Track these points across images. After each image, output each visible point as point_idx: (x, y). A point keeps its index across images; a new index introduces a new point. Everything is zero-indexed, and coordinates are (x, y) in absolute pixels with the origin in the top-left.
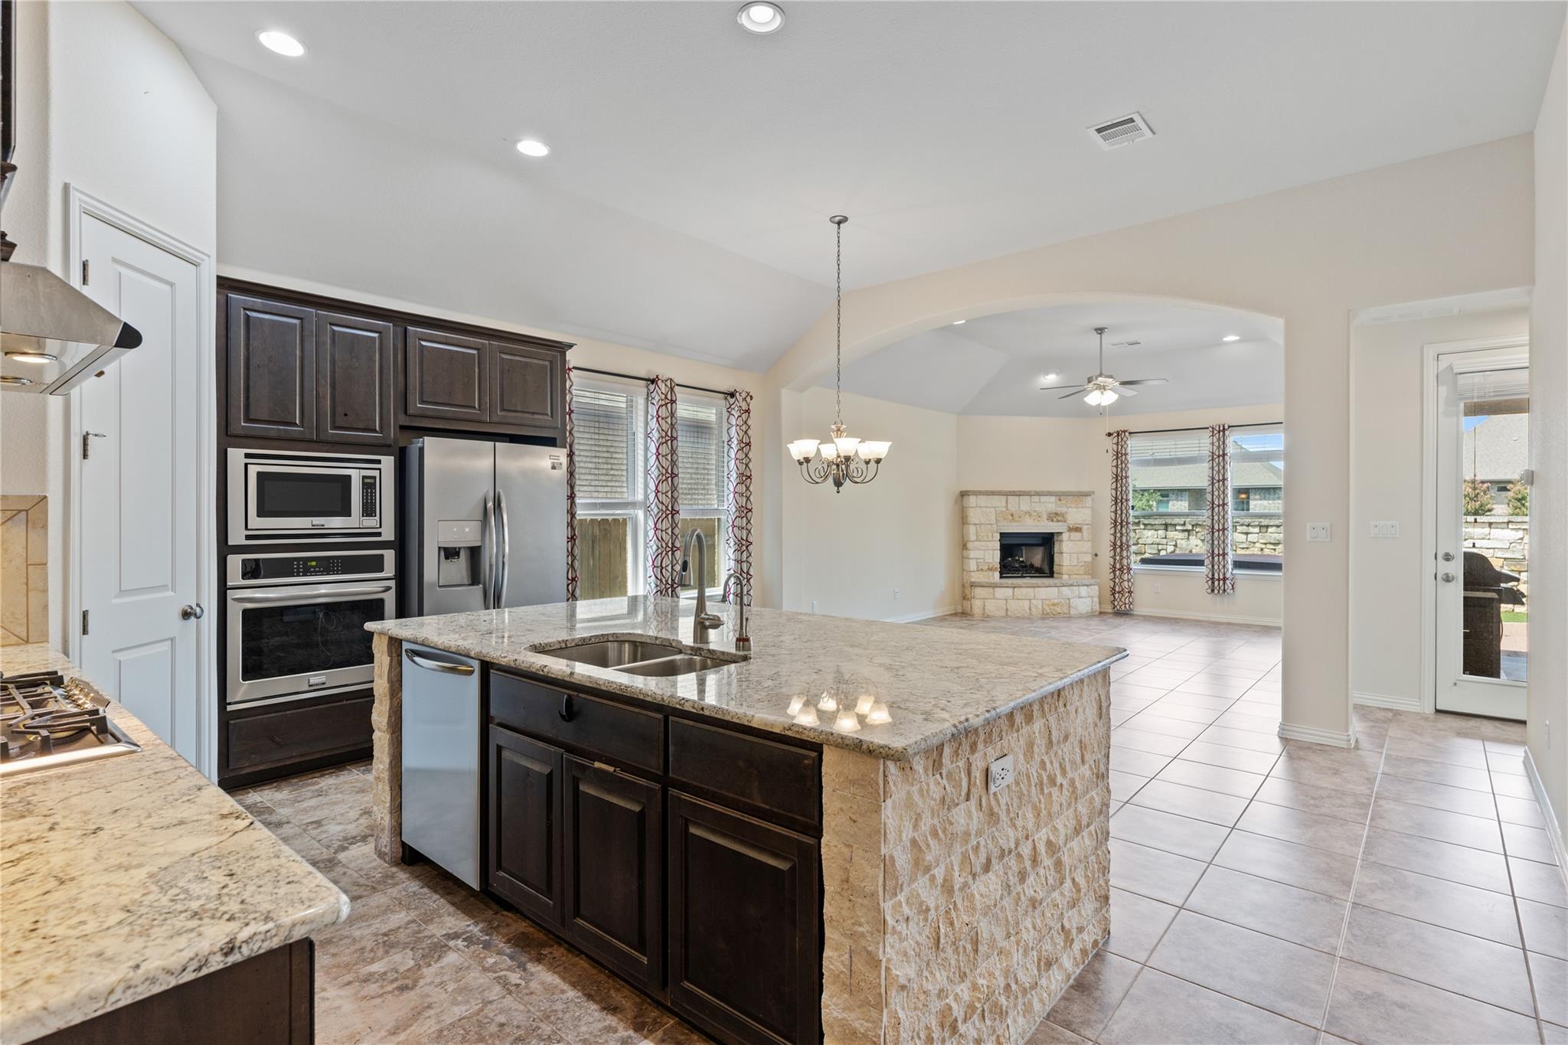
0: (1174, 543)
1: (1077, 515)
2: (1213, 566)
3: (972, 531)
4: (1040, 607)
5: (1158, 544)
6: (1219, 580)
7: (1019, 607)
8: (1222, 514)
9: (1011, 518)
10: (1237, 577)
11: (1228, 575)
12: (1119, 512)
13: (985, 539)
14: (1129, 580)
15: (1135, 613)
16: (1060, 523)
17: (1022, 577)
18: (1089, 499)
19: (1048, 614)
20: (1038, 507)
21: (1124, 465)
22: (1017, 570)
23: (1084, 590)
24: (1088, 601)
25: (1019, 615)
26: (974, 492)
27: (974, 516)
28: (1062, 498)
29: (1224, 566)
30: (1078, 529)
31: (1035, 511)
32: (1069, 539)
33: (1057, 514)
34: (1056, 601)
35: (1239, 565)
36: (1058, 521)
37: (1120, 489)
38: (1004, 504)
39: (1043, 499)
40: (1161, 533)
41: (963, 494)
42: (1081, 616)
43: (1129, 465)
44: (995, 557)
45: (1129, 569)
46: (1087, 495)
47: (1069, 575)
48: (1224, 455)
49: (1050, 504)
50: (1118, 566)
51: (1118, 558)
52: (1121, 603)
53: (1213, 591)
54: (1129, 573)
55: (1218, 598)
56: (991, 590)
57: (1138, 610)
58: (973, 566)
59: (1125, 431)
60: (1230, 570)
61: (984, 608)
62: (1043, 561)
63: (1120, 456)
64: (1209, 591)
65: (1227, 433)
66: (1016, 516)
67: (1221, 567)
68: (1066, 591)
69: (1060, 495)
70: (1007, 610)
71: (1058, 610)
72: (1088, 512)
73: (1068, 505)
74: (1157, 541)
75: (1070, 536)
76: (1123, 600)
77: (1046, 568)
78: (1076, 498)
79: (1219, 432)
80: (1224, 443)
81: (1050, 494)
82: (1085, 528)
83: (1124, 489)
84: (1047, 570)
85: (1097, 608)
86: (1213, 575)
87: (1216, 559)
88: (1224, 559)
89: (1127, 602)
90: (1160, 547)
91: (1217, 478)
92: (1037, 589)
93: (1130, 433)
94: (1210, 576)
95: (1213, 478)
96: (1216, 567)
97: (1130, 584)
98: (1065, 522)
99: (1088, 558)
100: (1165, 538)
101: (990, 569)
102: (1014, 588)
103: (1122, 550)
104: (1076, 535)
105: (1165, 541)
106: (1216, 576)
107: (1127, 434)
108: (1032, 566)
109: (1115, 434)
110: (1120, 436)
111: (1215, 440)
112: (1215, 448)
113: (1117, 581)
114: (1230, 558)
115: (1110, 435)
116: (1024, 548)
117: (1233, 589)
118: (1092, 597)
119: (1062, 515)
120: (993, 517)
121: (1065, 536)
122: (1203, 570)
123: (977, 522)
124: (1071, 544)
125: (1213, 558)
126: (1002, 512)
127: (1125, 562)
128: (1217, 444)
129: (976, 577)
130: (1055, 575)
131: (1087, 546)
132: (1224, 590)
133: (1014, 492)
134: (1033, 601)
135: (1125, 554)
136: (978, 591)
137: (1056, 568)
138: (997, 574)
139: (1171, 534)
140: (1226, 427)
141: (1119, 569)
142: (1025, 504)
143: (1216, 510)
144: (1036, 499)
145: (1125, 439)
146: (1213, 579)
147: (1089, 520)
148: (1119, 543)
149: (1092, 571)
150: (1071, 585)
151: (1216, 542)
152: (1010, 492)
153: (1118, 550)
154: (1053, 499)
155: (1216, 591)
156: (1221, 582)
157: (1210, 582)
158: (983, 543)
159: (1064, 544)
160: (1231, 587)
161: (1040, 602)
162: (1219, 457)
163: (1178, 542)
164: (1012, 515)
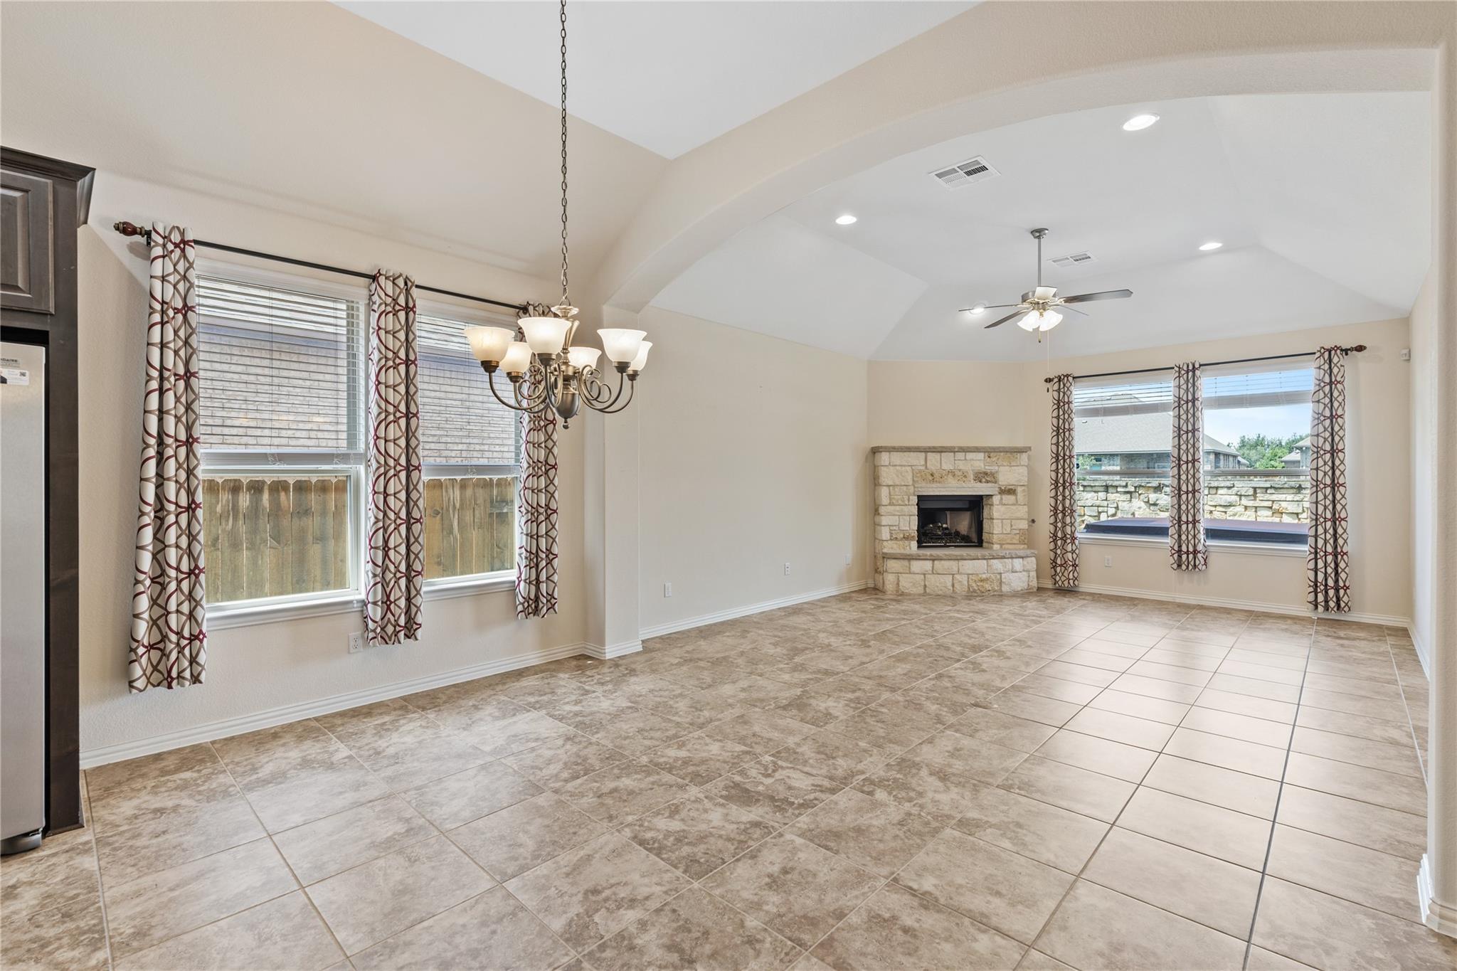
0: (1115, 505)
1: (1009, 474)
2: (1180, 536)
3: (884, 493)
4: (966, 583)
5: (1098, 507)
6: (1188, 553)
7: (940, 583)
8: (1191, 472)
9: (931, 478)
10: (1211, 549)
11: (1200, 547)
12: (1061, 471)
13: (900, 502)
14: (1073, 552)
15: (1081, 590)
16: (990, 485)
17: (945, 546)
18: (1024, 456)
19: (974, 591)
20: (961, 465)
21: (1066, 416)
22: (939, 538)
23: (1018, 563)
24: (1024, 576)
25: (940, 592)
26: (886, 447)
27: (887, 476)
28: (992, 455)
29: (1194, 537)
30: (1011, 491)
31: (960, 470)
32: (1001, 504)
33: (986, 474)
34: (984, 576)
35: (1213, 534)
36: (987, 482)
37: (1061, 444)
38: (923, 463)
39: (970, 456)
40: (1102, 495)
41: (875, 451)
42: (1016, 595)
43: (1073, 416)
44: (911, 524)
45: (1073, 538)
46: (1021, 451)
47: (1001, 545)
48: (1194, 400)
49: (978, 462)
50: (1059, 534)
51: (1059, 525)
52: (1063, 578)
53: (1179, 566)
54: (1073, 543)
55: (1186, 576)
56: (906, 563)
57: (1085, 587)
58: (885, 533)
59: (1067, 376)
60: (1202, 541)
61: (898, 584)
62: (970, 527)
63: (1062, 405)
64: (1175, 566)
65: (1198, 373)
66: (937, 475)
67: (1190, 537)
68: (997, 564)
69: (989, 451)
70: (925, 586)
71: (987, 586)
72: (1024, 471)
73: (1000, 463)
74: (1098, 503)
75: (1002, 499)
76: (1066, 574)
77: (974, 536)
78: (1009, 454)
79: (1187, 372)
80: (1194, 385)
81: (977, 450)
82: (1019, 490)
83: (1067, 443)
84: (976, 539)
85: (1034, 583)
86: (1180, 546)
87: (1184, 527)
88: (1194, 527)
89: (1071, 576)
90: (1100, 509)
91: (1185, 429)
92: (961, 563)
93: (1074, 378)
94: (1176, 548)
95: (1179, 429)
96: (1184, 537)
97: (1075, 556)
98: (996, 482)
99: (1024, 525)
100: (1106, 500)
101: (906, 538)
102: (933, 560)
103: (1064, 515)
104: (1009, 499)
105: (1105, 503)
106: (1184, 548)
107: (1070, 379)
108: (957, 533)
109: (1056, 380)
110: (1061, 382)
111: (1182, 381)
112: (1182, 391)
113: (1059, 552)
114: (1201, 527)
115: (1049, 380)
116: (948, 513)
117: (1205, 564)
118: (1028, 571)
119: (992, 475)
120: (910, 478)
121: (996, 499)
122: (1168, 541)
123: (890, 483)
124: (1003, 508)
125: (1180, 526)
126: (920, 471)
127: (1068, 530)
128: (1185, 387)
129: (890, 547)
130: (984, 544)
131: (1022, 511)
132: (1195, 567)
133: (934, 447)
134: (957, 577)
135: (1068, 520)
136: (892, 565)
137: (985, 536)
138: (914, 544)
139: (1111, 496)
140: (1197, 366)
141: (1061, 537)
142: (947, 462)
143: (1184, 467)
144: (960, 456)
145: (1068, 385)
146: (1180, 551)
147: (1025, 480)
148: (1060, 508)
149: (1027, 539)
150: (1003, 557)
151: (1184, 507)
152: (930, 448)
153: (1060, 516)
154: (981, 456)
155: (1184, 567)
156: (1191, 556)
157: (1176, 556)
158: (898, 508)
159: (995, 508)
160: (1203, 562)
161: (965, 578)
162: (1187, 402)
163: (1120, 504)
164: (932, 475)
